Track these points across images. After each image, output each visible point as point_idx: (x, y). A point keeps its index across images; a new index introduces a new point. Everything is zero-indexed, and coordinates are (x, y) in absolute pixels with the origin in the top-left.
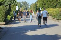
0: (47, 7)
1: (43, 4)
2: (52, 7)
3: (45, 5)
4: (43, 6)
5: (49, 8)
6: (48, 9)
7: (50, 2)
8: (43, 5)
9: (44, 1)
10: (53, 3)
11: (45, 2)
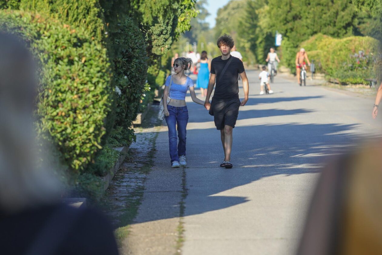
0: (305, 30)
1: (289, 18)
2: (331, 29)
3: (298, 23)
4: (289, 26)
5: (316, 36)
6: (312, 39)
7: (320, 8)
8: (286, 21)
9: (294, 5)
10: (337, 13)
11: (298, 7)
